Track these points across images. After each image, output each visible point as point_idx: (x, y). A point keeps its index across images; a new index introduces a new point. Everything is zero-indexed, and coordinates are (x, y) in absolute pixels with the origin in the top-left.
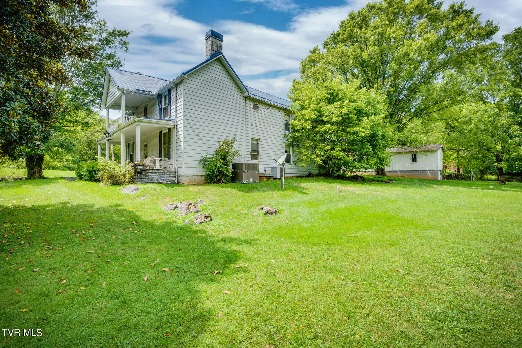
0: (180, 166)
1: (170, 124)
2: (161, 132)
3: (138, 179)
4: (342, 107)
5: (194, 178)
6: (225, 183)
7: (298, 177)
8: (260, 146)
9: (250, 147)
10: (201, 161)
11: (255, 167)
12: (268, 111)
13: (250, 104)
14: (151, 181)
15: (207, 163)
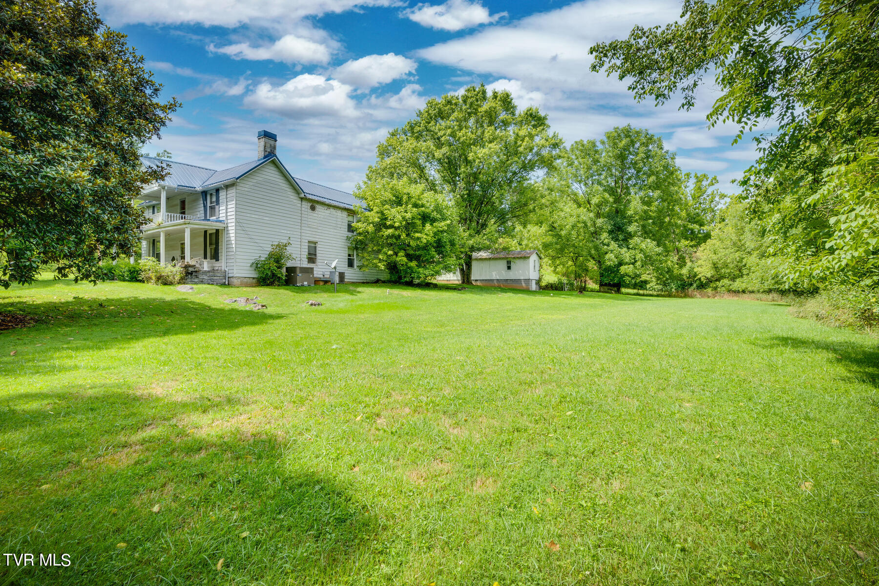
0: (231, 268)
1: (219, 226)
2: (206, 232)
3: (189, 280)
4: (406, 212)
5: (245, 280)
6: (279, 285)
7: (363, 283)
8: (318, 249)
9: (307, 250)
10: (253, 263)
11: (310, 271)
12: (328, 211)
13: (306, 205)
14: (202, 282)
15: (259, 266)
